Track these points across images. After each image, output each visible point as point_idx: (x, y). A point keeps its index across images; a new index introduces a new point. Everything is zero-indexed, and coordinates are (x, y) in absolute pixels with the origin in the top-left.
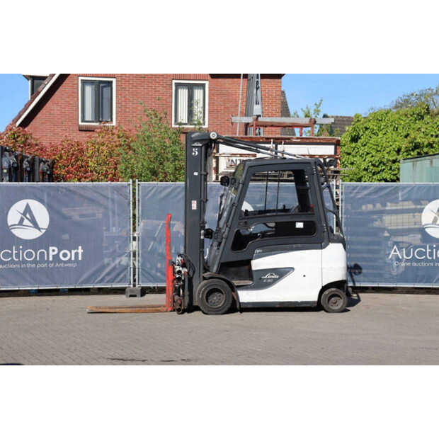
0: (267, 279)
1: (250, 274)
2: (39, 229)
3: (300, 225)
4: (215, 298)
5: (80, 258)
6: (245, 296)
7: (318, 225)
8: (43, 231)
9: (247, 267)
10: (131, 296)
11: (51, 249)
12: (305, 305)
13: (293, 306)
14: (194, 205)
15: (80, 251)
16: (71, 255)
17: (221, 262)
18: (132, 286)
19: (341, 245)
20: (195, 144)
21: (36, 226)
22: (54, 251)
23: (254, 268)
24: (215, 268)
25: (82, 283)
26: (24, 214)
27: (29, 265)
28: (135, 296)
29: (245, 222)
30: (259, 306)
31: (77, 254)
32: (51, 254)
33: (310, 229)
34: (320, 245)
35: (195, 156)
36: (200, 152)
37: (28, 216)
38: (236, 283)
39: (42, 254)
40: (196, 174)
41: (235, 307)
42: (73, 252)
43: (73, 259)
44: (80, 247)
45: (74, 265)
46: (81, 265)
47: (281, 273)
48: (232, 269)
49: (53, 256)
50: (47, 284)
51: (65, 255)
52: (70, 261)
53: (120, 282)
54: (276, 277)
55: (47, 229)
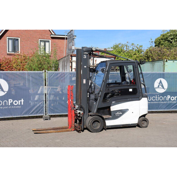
0: (118, 115)
1: (110, 113)
2: (4, 92)
3: (131, 90)
4: (95, 124)
5: (22, 104)
6: (109, 123)
7: (138, 90)
8: (6, 92)
9: (108, 109)
10: (45, 120)
11: (9, 100)
13: (128, 126)
14: (84, 81)
15: (22, 101)
16: (18, 102)
18: (45, 115)
19: (146, 99)
20: (85, 53)
21: (2, 90)
23: (112, 110)
24: (95, 111)
25: (24, 114)
28: (47, 119)
29: (108, 89)
31: (21, 102)
32: (10, 102)
33: (135, 92)
36: (87, 56)
38: (105, 117)
39: (5, 102)
40: (85, 67)
42: (19, 101)
43: (19, 104)
44: (22, 99)
45: (20, 107)
46: (23, 107)
47: (123, 112)
48: (102, 111)
49: (10, 103)
50: (8, 115)
51: (16, 103)
52: (18, 105)
53: (40, 113)
54: (121, 113)
55: (7, 92)
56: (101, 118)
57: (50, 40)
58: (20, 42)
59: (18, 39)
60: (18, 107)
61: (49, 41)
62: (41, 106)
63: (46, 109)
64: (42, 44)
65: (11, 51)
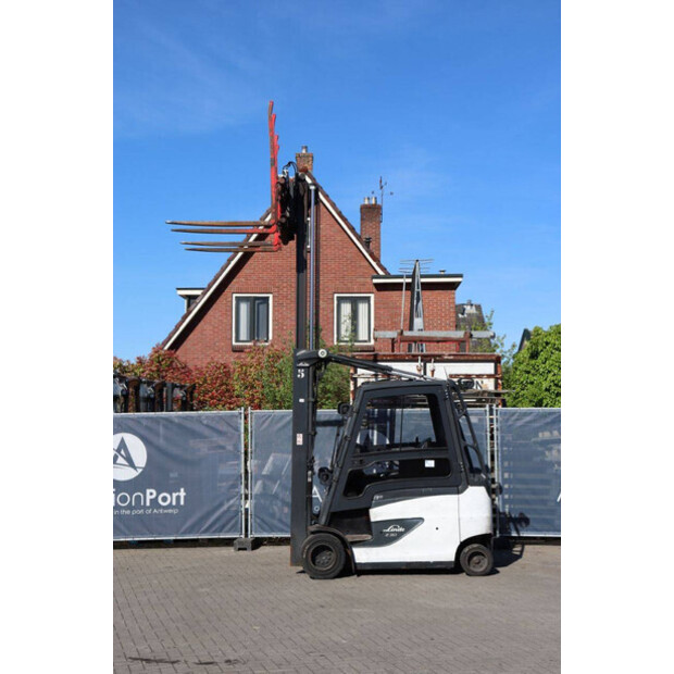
0: (390, 533)
1: (368, 526)
2: (135, 468)
3: (430, 464)
4: (323, 557)
5: (182, 503)
6: (362, 555)
7: (454, 464)
8: (140, 471)
9: (364, 518)
10: (240, 549)
11: (148, 491)
12: (438, 566)
13: (424, 567)
14: (300, 440)
15: (182, 493)
16: (171, 499)
17: (332, 510)
18: (243, 536)
19: (482, 490)
20: (301, 364)
21: (131, 464)
22: (151, 494)
23: (373, 519)
24: (323, 520)
25: (184, 533)
26: (118, 450)
27: (123, 512)
28: (245, 549)
29: (361, 461)
30: (380, 567)
31: (178, 498)
32: (149, 497)
33: (443, 468)
34: (457, 489)
35: (300, 379)
36: (307, 374)
37: (122, 452)
38: (349, 538)
39: (138, 498)
40: (302, 400)
41: (349, 569)
42: (175, 495)
43: (174, 503)
44: (182, 490)
45: (175, 511)
46: (185, 511)
47: (408, 525)
48: (347, 521)
49: (151, 500)
50: (143, 535)
51: (164, 499)
52: (170, 506)
53: (228, 531)
54: (402, 530)
55: (144, 469)
56: (337, 541)
57: (372, 296)
58: (274, 306)
59: (268, 298)
60: (170, 511)
61: (368, 299)
62: (234, 509)
63: (246, 520)
64: (346, 308)
65: (245, 339)
